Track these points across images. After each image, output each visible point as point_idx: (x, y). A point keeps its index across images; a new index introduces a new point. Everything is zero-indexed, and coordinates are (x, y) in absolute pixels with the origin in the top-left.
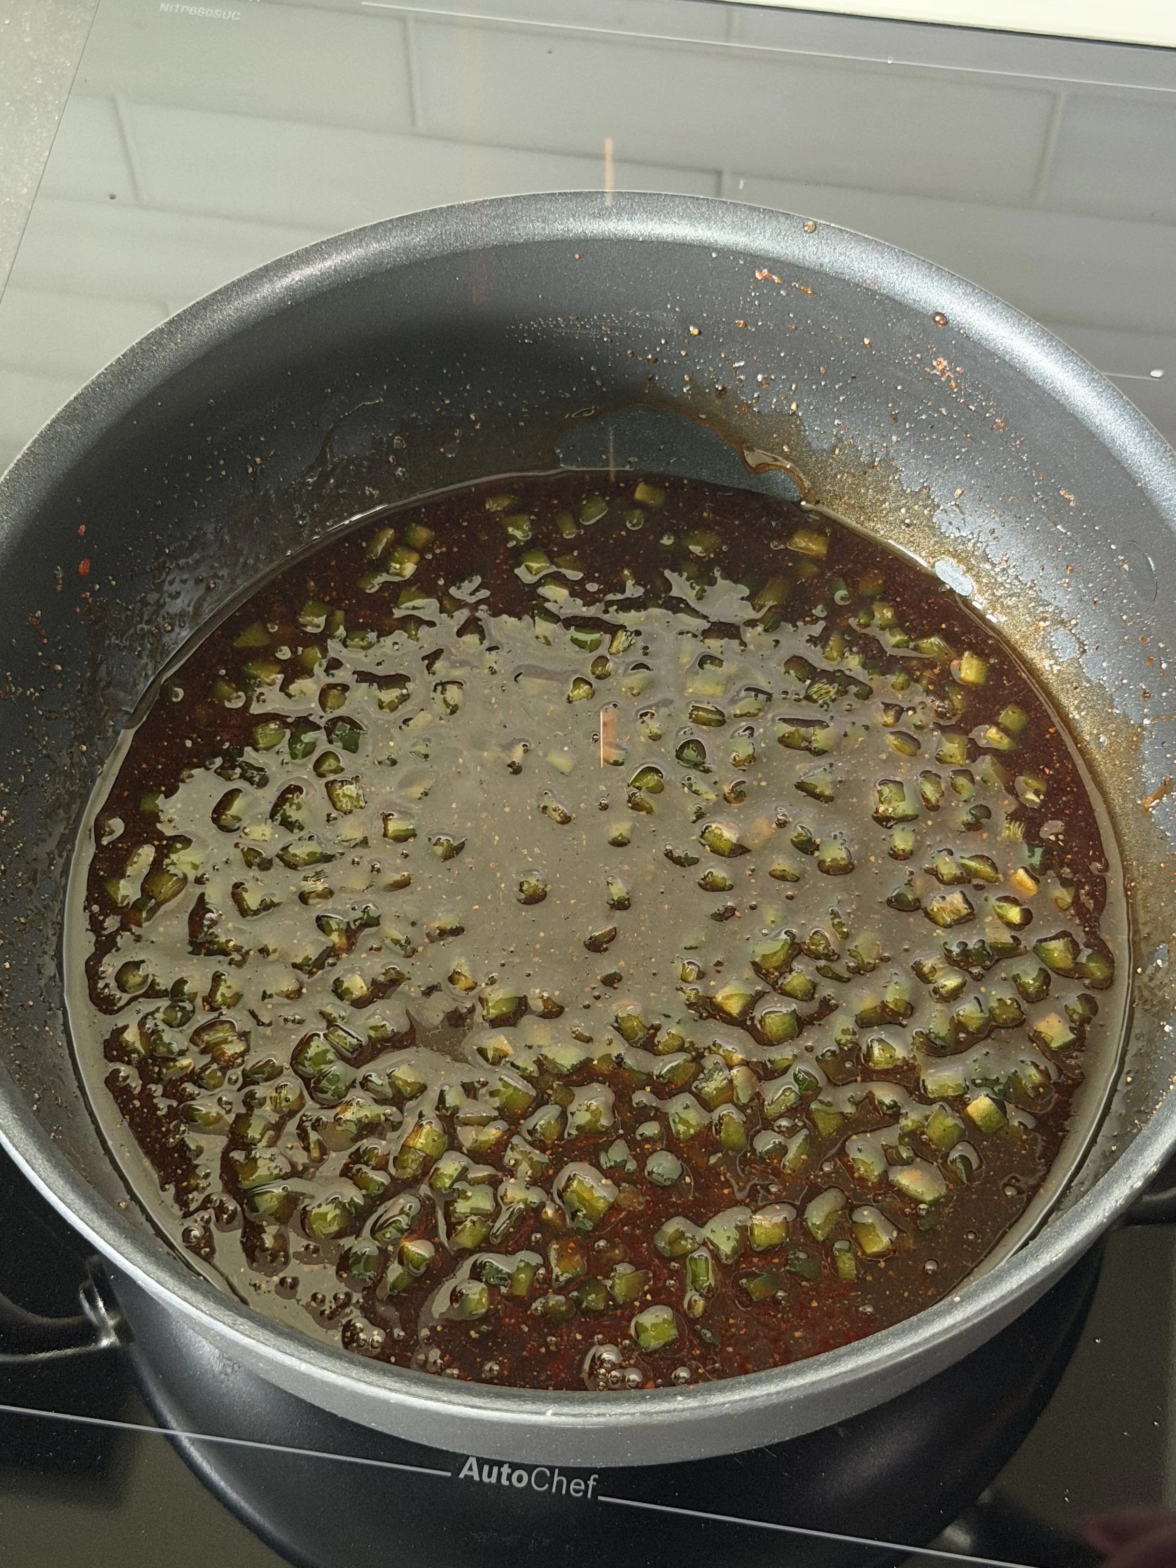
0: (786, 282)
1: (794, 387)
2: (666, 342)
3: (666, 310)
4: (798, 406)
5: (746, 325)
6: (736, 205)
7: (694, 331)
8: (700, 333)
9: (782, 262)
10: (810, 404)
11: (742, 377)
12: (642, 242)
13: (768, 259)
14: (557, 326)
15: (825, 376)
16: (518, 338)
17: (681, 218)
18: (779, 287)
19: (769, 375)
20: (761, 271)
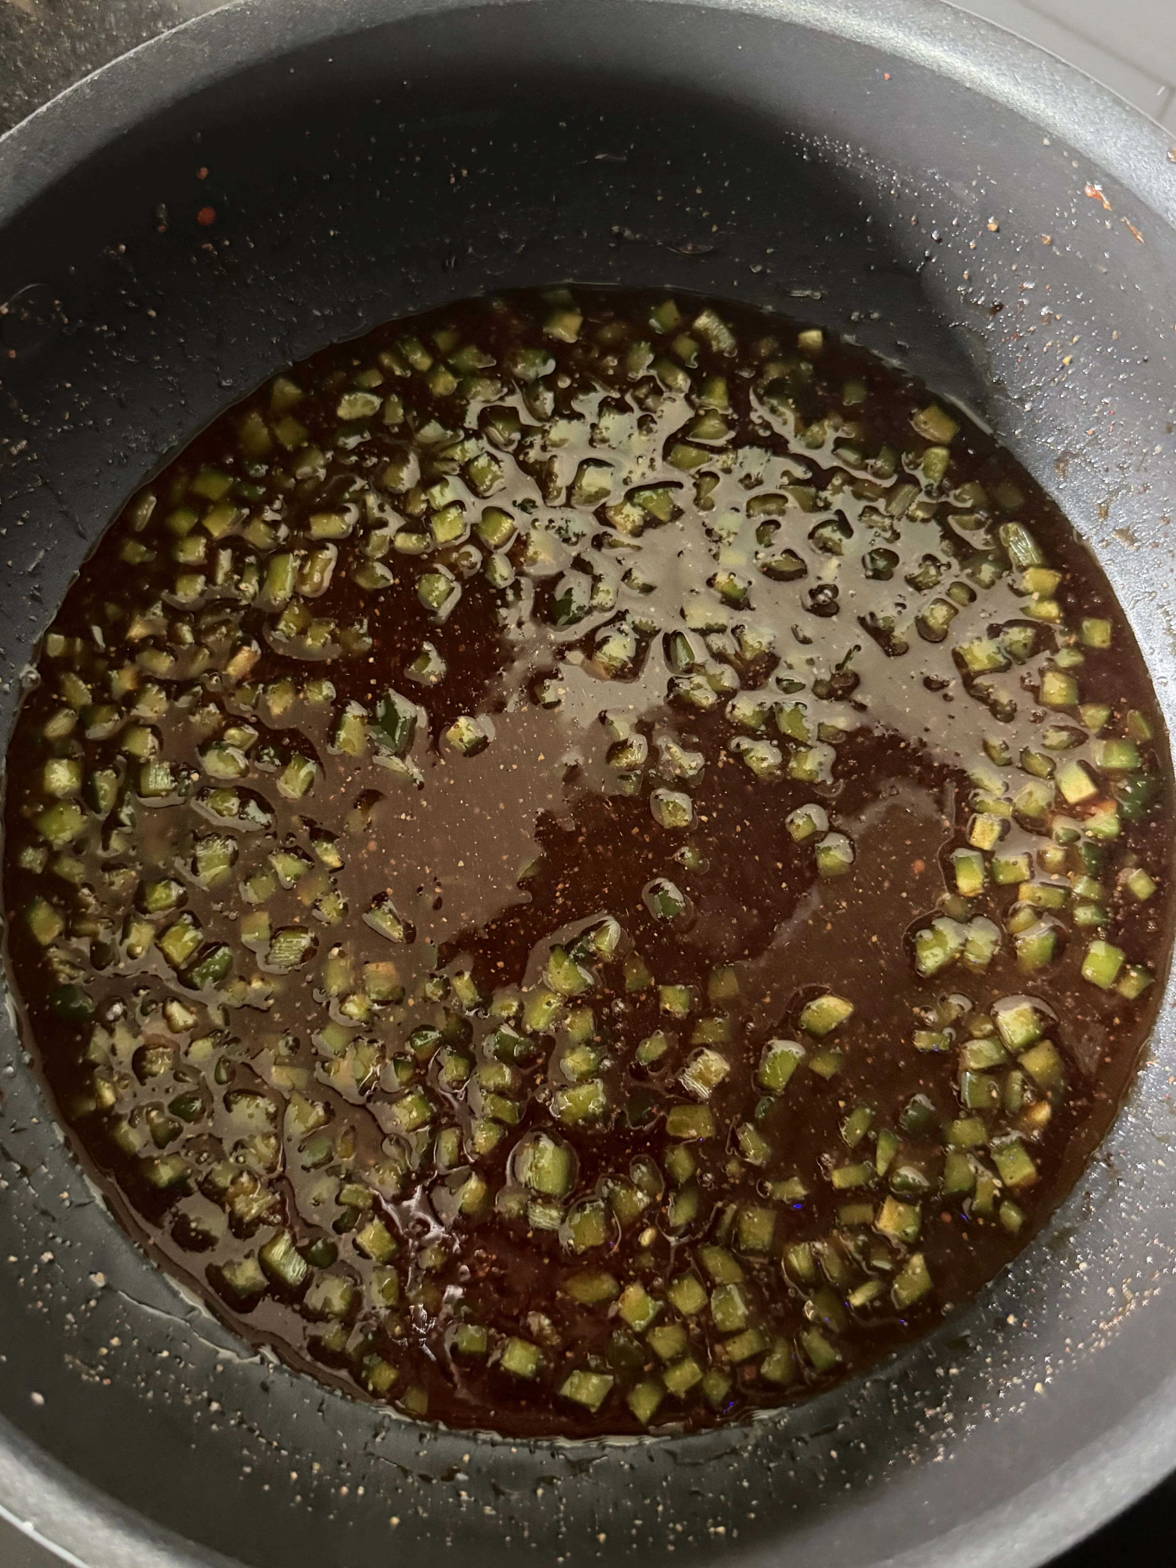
0: (1118, 211)
1: (1075, 339)
2: (958, 225)
3: (969, 187)
4: (1071, 362)
5: (1052, 243)
6: (1100, 88)
7: (992, 226)
8: (998, 231)
9: (1121, 185)
10: (1086, 366)
11: (1026, 302)
12: (969, 89)
13: (1108, 175)
14: (844, 153)
15: (1115, 344)
16: (795, 150)
17: (1026, 78)
18: (1104, 215)
19: (1056, 312)
20: (1092, 187)
